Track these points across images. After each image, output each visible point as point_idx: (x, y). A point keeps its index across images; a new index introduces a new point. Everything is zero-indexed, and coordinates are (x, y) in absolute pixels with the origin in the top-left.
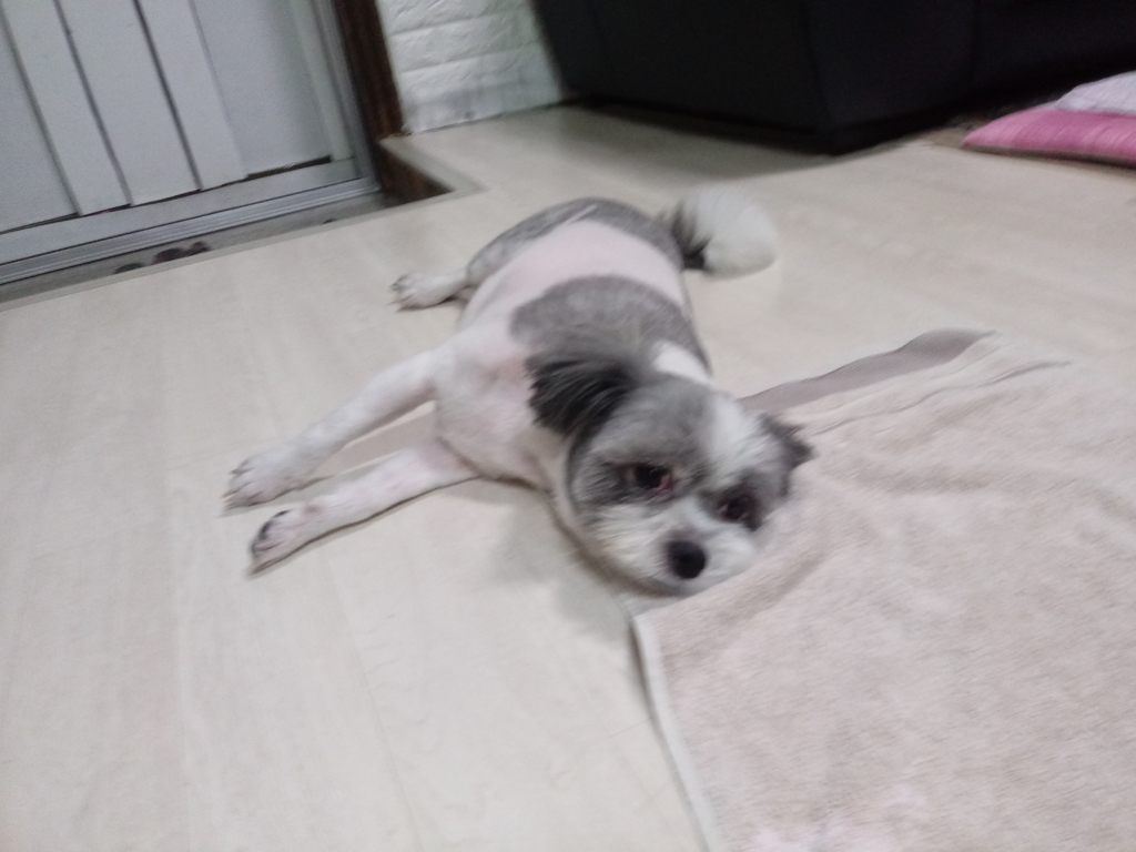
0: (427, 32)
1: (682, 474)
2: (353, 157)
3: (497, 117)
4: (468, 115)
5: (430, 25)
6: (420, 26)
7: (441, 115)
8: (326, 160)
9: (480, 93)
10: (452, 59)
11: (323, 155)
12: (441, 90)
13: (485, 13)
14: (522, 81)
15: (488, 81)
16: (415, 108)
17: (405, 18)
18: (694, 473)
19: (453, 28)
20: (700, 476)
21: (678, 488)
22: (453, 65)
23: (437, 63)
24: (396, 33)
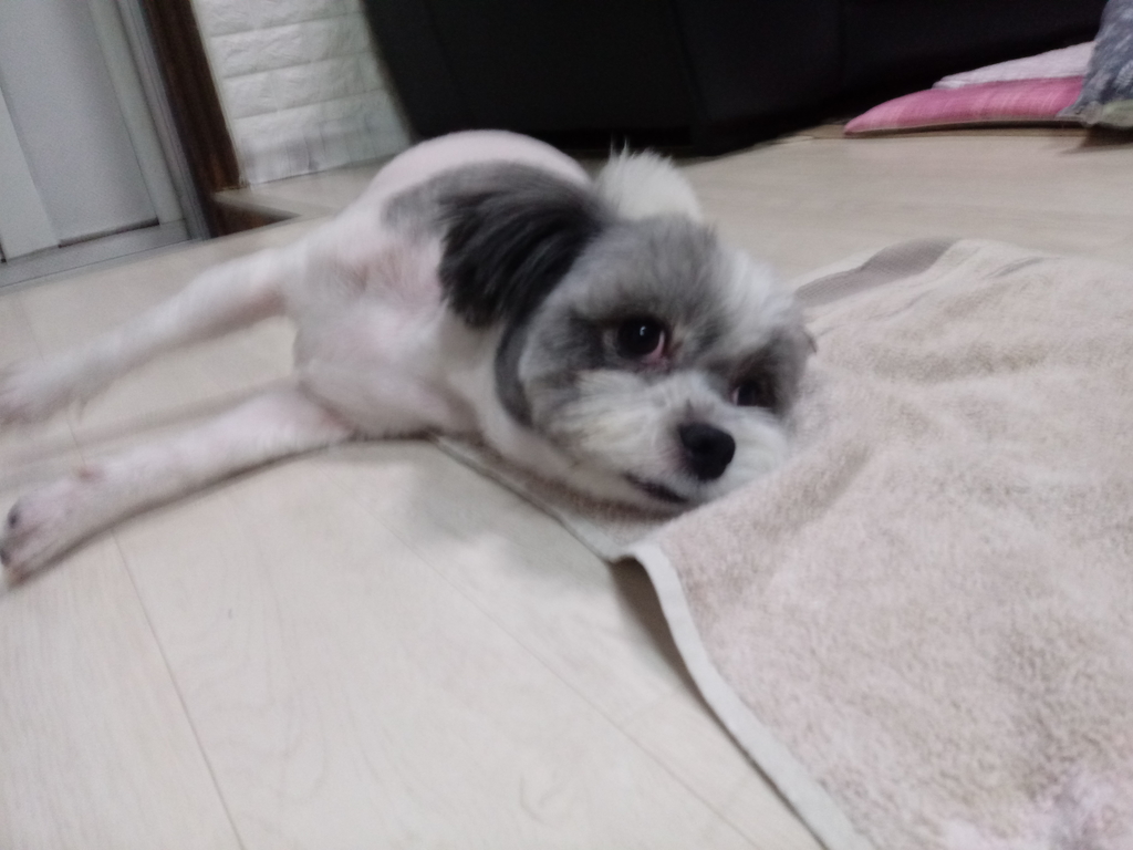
0: (261, 77)
1: (684, 334)
2: (184, 219)
3: (344, 168)
4: (311, 165)
5: (265, 69)
6: (254, 70)
7: (281, 167)
8: (155, 223)
9: (324, 142)
10: (292, 105)
11: (151, 216)
12: (281, 139)
13: (325, 58)
14: (369, 130)
15: (332, 129)
16: (251, 160)
17: (236, 62)
18: (702, 334)
19: (291, 73)
20: (712, 334)
21: (680, 356)
22: (293, 114)
23: (274, 110)
24: (228, 77)
